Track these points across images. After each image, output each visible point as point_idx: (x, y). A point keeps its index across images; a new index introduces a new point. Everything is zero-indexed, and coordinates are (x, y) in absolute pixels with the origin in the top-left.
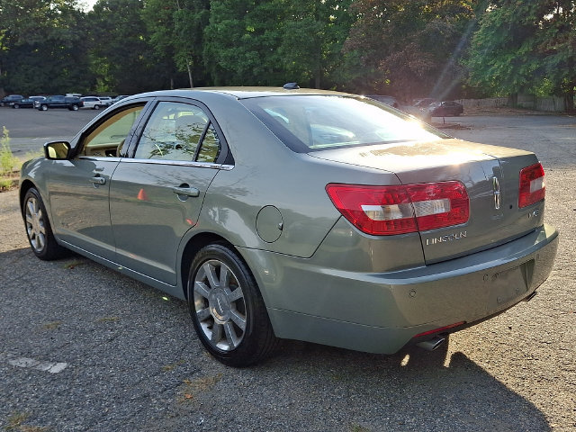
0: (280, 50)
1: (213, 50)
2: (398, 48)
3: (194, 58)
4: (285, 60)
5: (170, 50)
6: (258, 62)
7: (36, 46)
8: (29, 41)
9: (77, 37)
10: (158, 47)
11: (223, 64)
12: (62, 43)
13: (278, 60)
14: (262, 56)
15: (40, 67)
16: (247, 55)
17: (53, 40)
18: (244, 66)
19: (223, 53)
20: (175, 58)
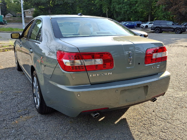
0: (137, 5)
1: (115, 5)
2: (176, 4)
3: (109, 8)
4: (138, 9)
5: (101, 6)
6: (129, 9)
7: (61, 4)
8: (58, 3)
9: (73, 2)
10: (97, 5)
11: (117, 10)
12: (69, 3)
13: (136, 9)
14: (130, 7)
15: (62, 11)
16: (125, 7)
17: (66, 3)
18: (124, 11)
19: (117, 7)
20: (102, 8)
